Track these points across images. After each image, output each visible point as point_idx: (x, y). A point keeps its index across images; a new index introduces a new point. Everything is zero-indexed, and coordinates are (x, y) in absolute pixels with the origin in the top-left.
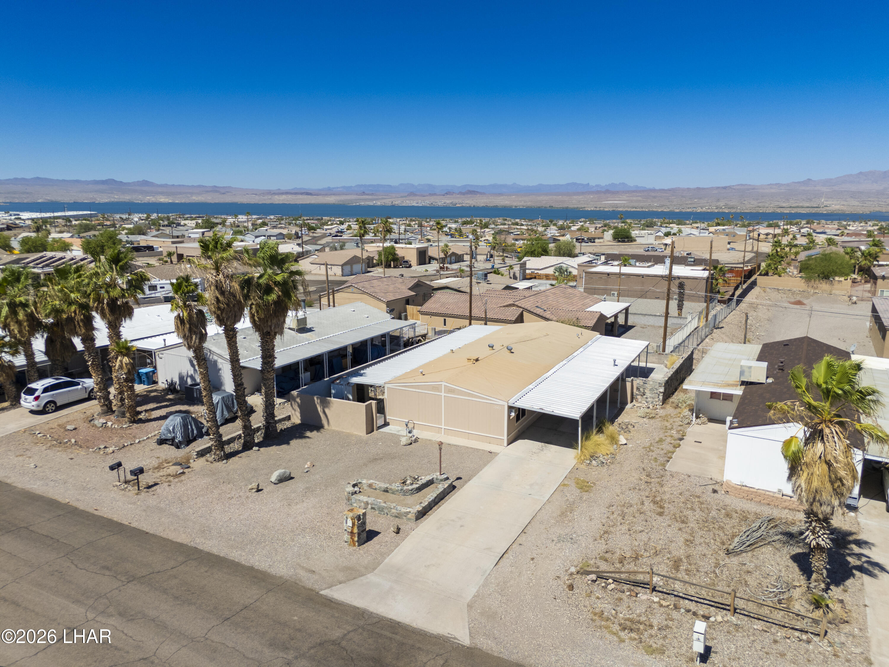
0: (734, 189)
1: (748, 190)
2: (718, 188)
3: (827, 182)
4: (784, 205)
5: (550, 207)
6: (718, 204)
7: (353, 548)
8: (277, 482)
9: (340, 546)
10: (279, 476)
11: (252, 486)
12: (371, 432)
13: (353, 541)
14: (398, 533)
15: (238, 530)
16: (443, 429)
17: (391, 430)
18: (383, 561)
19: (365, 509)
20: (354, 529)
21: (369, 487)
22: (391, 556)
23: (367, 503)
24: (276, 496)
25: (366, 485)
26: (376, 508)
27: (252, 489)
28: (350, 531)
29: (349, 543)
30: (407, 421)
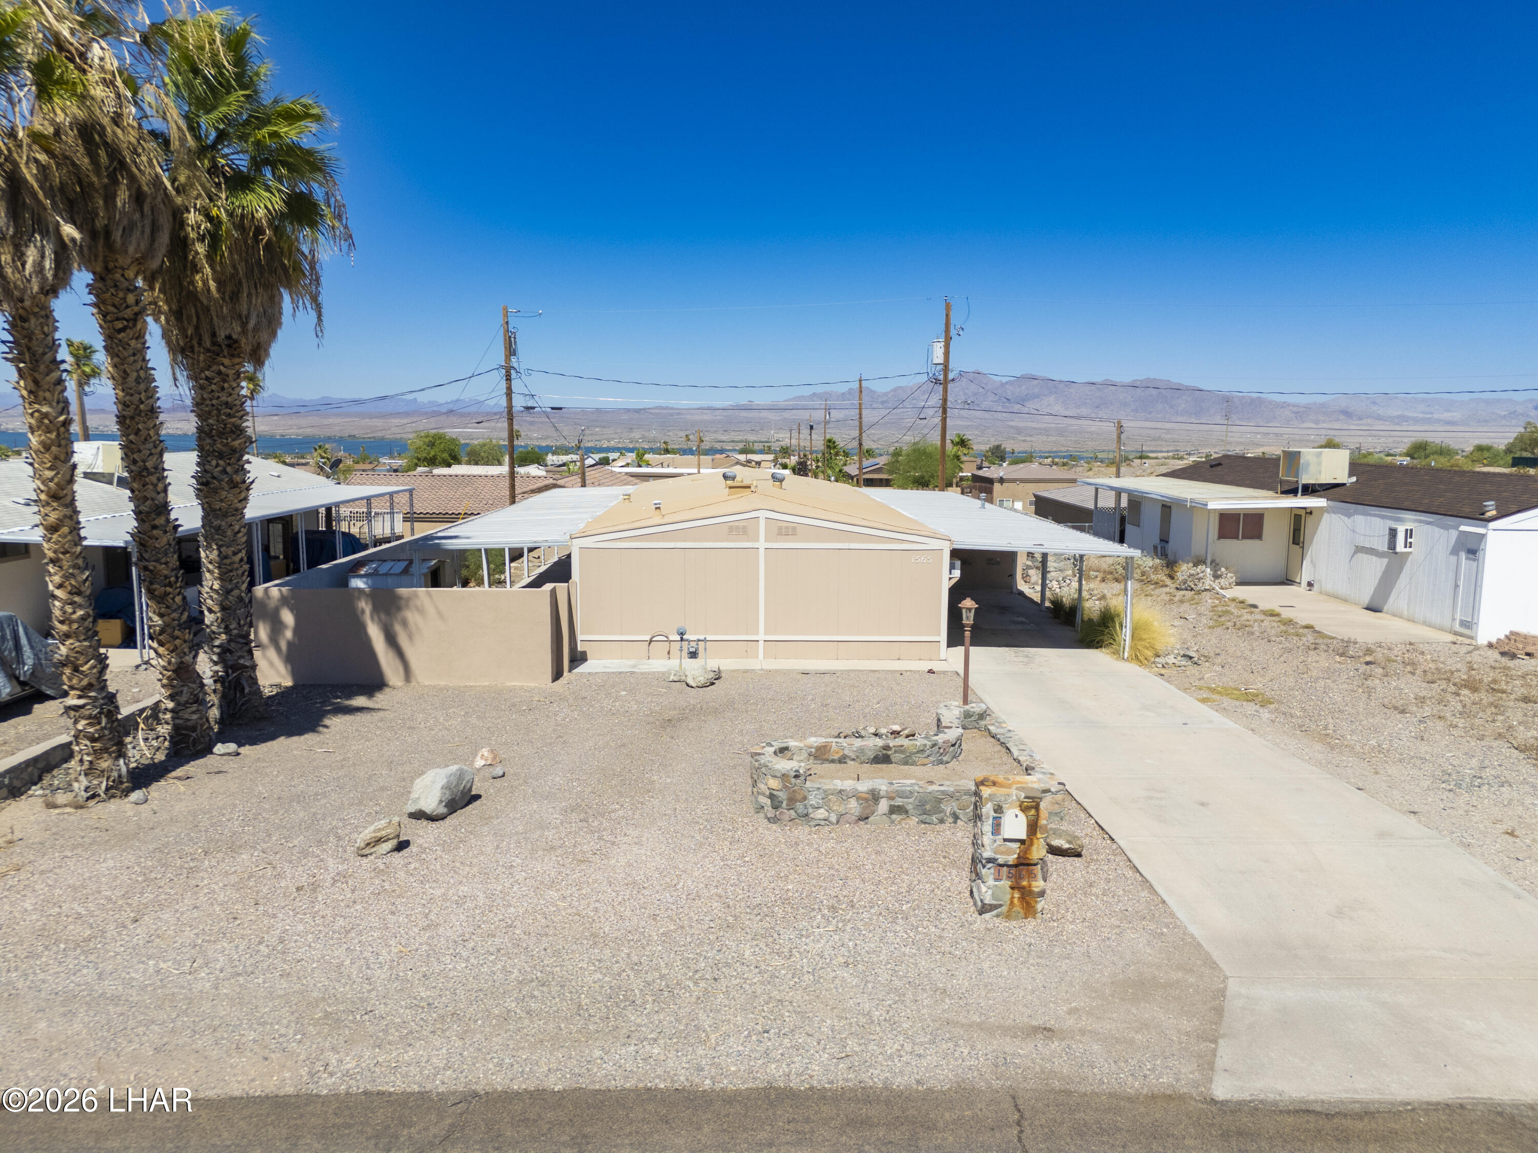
0: (651, 413)
1: (671, 415)
2: (628, 410)
4: (723, 438)
5: (349, 436)
6: (632, 435)
7: (1031, 923)
8: (442, 810)
9: (975, 927)
10: (447, 787)
11: (372, 828)
12: (557, 674)
13: (1022, 898)
14: (1079, 855)
15: (500, 976)
16: (761, 643)
17: (606, 667)
18: (1192, 936)
19: (864, 818)
20: (1034, 848)
21: (816, 757)
22: (1181, 915)
23: (874, 796)
24: (489, 849)
25: (804, 755)
26: (910, 807)
27: (379, 841)
28: (1012, 859)
29: (1004, 909)
30: (648, 638)
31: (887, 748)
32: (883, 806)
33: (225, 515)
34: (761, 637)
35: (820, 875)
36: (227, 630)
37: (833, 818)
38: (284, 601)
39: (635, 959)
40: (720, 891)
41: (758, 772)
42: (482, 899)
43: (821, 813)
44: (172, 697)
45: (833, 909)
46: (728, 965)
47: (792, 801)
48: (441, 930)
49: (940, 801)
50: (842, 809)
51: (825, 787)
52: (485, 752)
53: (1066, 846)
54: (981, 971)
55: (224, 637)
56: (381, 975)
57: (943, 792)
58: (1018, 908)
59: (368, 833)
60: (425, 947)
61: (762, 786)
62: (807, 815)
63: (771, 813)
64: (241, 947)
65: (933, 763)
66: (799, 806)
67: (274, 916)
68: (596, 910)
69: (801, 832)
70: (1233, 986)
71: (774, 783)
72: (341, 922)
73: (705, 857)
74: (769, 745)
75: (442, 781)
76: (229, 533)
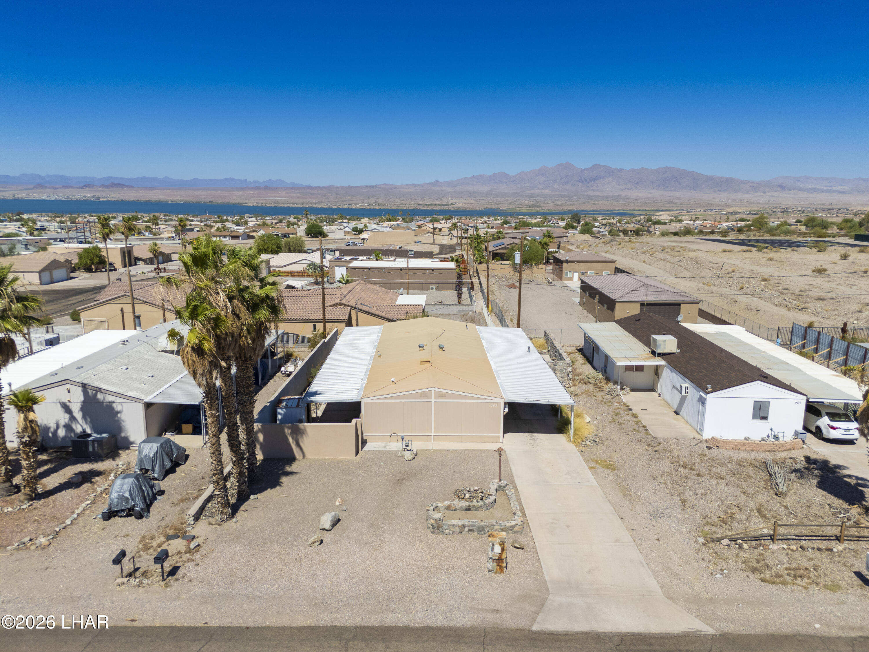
3: (450, 184)
7: (502, 575)
8: (331, 528)
9: (486, 576)
10: (332, 521)
11: (313, 538)
12: (357, 453)
13: (500, 568)
14: (523, 549)
15: (357, 592)
16: (432, 436)
17: (374, 447)
18: (545, 580)
19: (461, 533)
20: (503, 555)
21: (447, 509)
22: (545, 572)
23: (464, 526)
24: (347, 543)
25: (443, 508)
26: (475, 529)
27: (315, 542)
28: (497, 558)
29: (495, 571)
30: (390, 435)
31: (470, 506)
32: (467, 529)
33: (248, 414)
34: (432, 434)
35: (445, 556)
36: (249, 452)
37: (451, 532)
38: (259, 431)
39: (393, 586)
40: (416, 562)
41: (428, 517)
42: (349, 565)
43: (447, 531)
44: (238, 482)
45: (448, 569)
46: (418, 589)
47: (438, 527)
48: (339, 576)
49: (484, 528)
50: (454, 530)
51: (449, 523)
52: (339, 499)
53: (519, 546)
54: (484, 592)
55: (248, 454)
56: (326, 590)
57: (485, 525)
58: (499, 571)
59: (312, 540)
60: (336, 582)
61: (429, 522)
62: (443, 532)
63: (432, 530)
64: (287, 581)
65: (485, 510)
66: (441, 529)
67: (292, 570)
68: (381, 569)
69: (441, 537)
70: (550, 597)
71: (433, 522)
72: (311, 572)
73: (411, 548)
74: (432, 505)
75: (330, 519)
76: (249, 419)
